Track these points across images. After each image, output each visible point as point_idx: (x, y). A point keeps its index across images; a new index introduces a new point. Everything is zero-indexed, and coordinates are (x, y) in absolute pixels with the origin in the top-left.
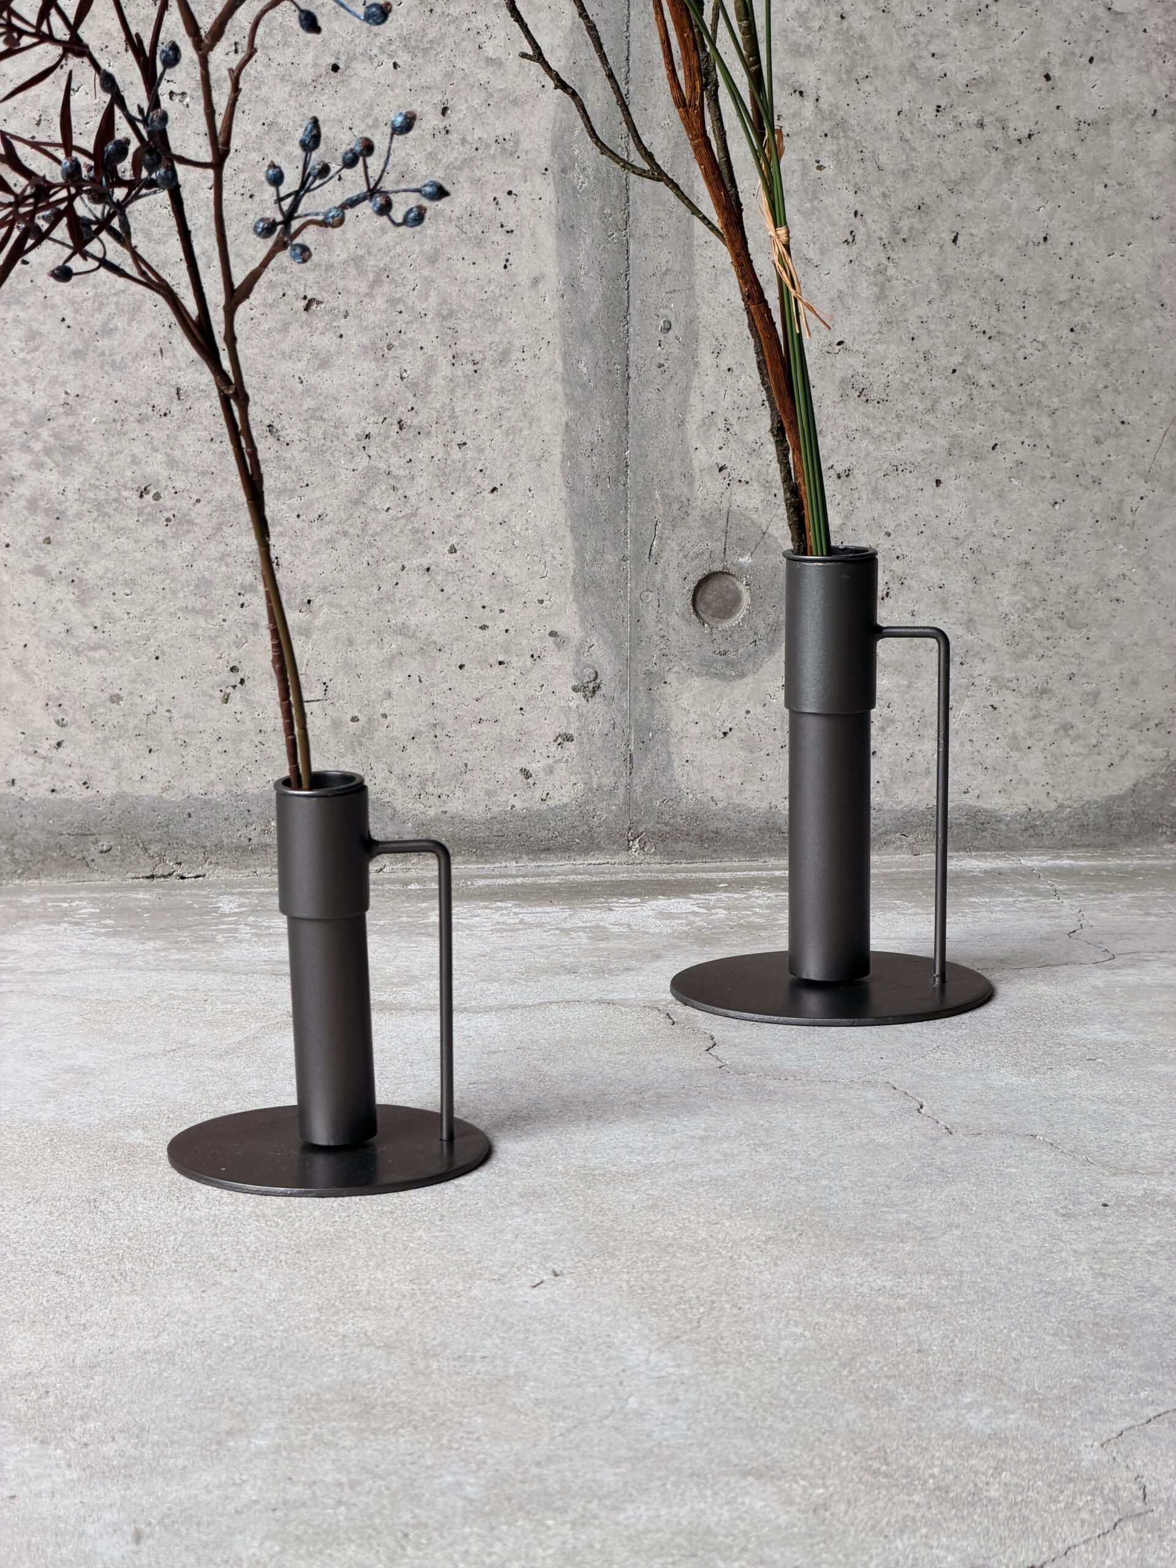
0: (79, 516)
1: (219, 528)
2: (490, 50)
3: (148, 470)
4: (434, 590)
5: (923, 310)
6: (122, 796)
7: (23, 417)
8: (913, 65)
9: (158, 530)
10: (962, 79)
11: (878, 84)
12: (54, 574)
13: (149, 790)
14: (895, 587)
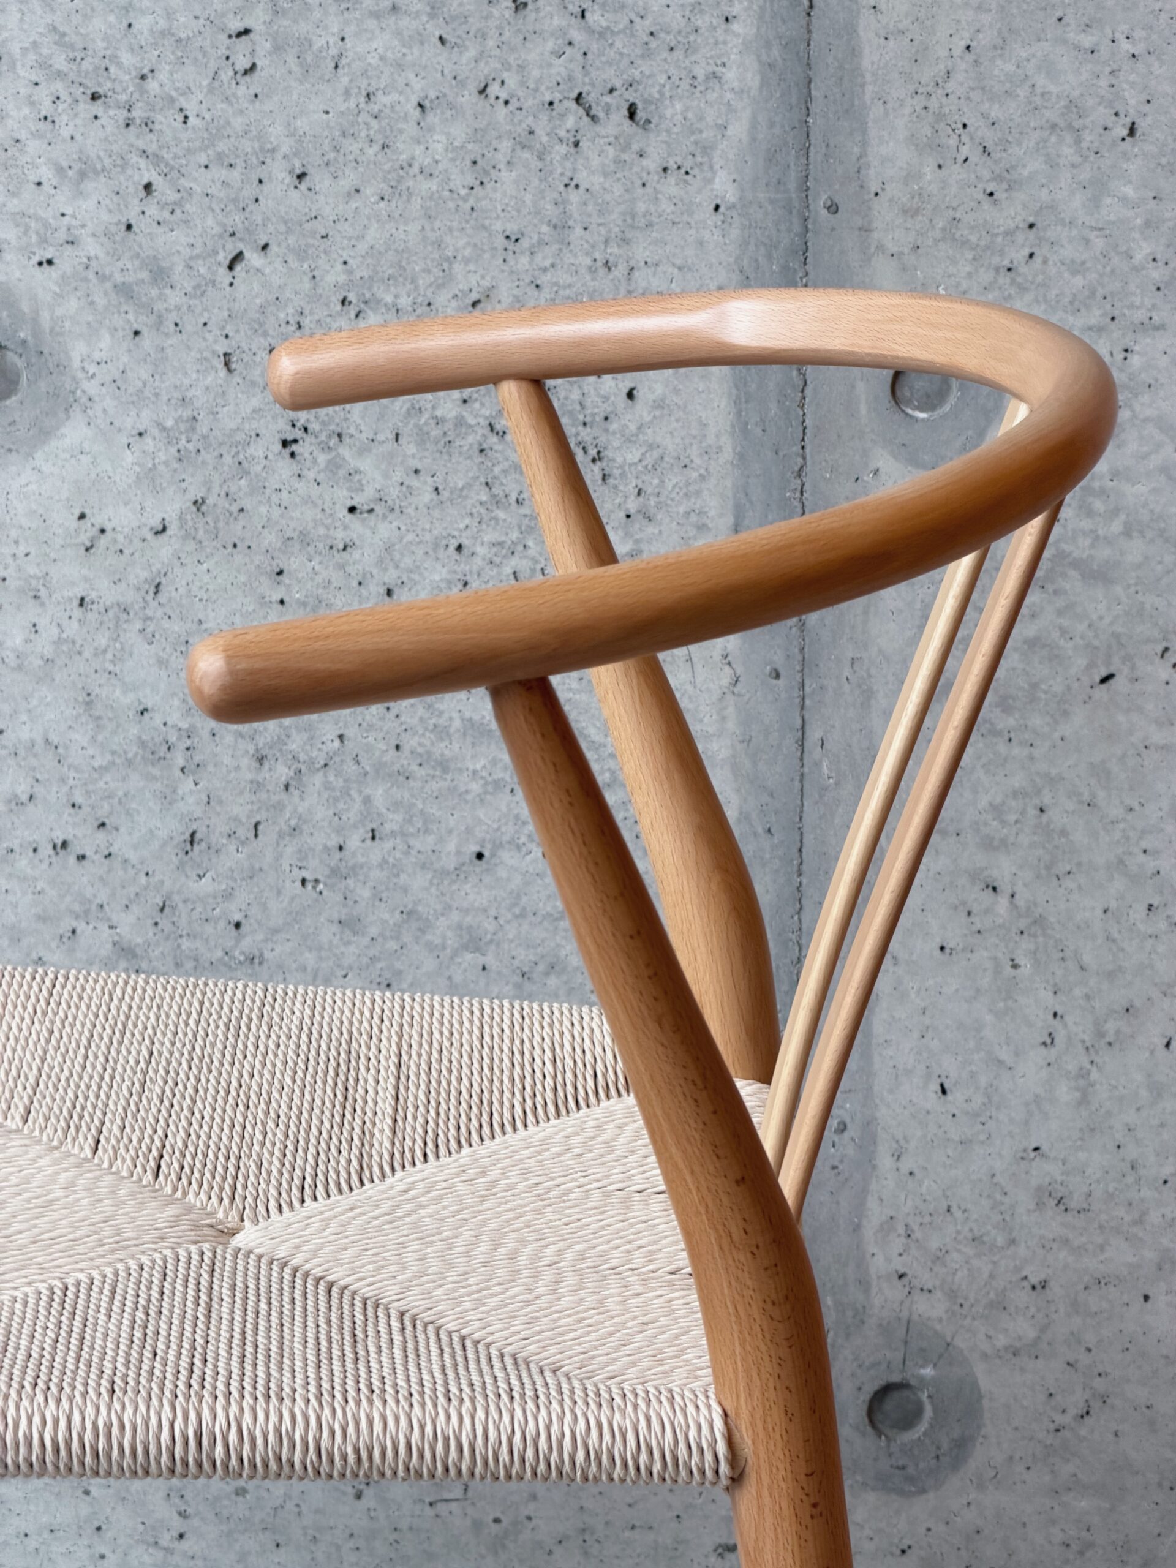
5: (1130, 1117)
8: (1121, 862)
11: (1082, 880)
14: (1096, 1405)
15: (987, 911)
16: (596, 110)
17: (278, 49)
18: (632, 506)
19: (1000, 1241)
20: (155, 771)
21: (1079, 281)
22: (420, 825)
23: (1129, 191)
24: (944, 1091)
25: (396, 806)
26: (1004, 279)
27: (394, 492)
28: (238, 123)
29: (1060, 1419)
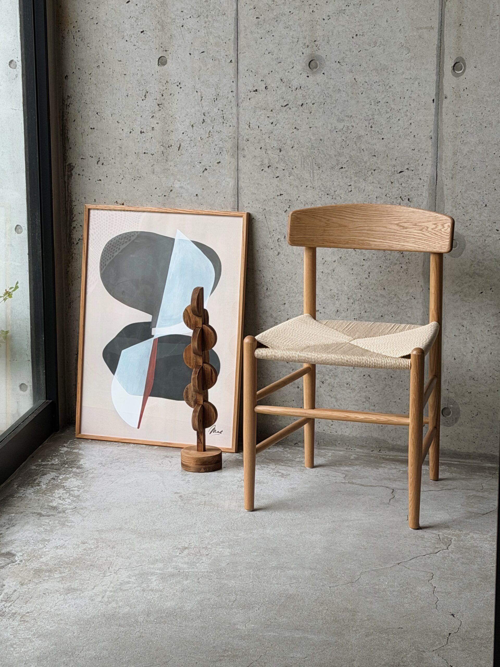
0: (337, 387)
1: (360, 391)
2: (409, 315)
3: (348, 380)
4: (396, 406)
5: (485, 365)
6: (342, 435)
7: (328, 370)
8: (484, 323)
9: (350, 391)
10: (493, 326)
11: (477, 325)
12: (332, 396)
13: (347, 434)
14: (479, 413)
15: (463, 330)
16: (403, 199)
17: (355, 188)
18: (407, 261)
19: (463, 385)
20: (332, 300)
21: (477, 229)
22: (373, 310)
23: (486, 215)
24: (455, 359)
25: (369, 307)
26: (466, 228)
27: (370, 257)
28: (349, 199)
29: (473, 415)
